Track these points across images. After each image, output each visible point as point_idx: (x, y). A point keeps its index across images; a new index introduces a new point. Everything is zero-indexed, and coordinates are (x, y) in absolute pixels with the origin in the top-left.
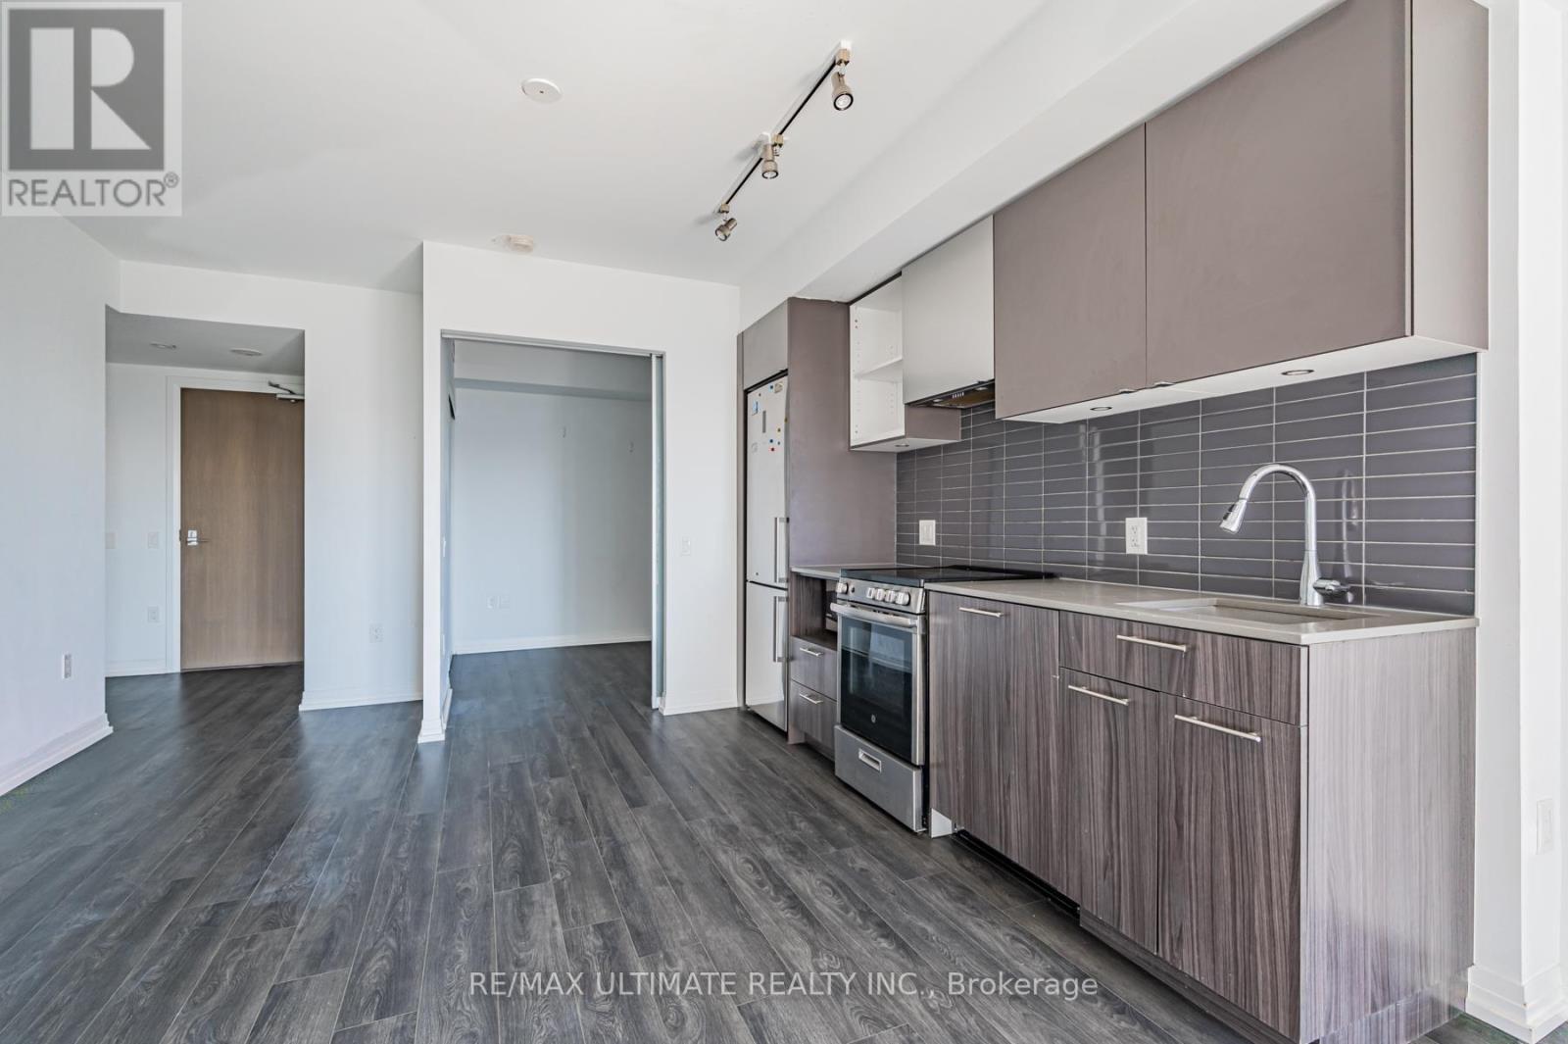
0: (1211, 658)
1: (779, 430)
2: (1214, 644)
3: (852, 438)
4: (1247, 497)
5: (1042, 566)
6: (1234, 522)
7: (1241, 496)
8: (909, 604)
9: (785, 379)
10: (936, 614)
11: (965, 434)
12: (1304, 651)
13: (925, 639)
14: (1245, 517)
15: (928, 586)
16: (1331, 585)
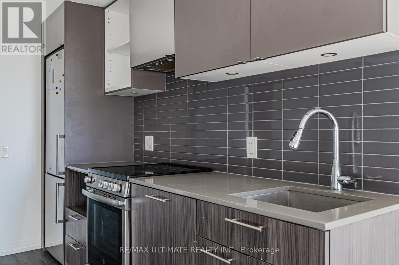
0: (276, 236)
1: (60, 82)
2: (278, 226)
3: (106, 88)
4: (303, 128)
5: (206, 164)
6: (296, 142)
7: (300, 127)
8: (120, 191)
9: (63, 51)
10: (135, 197)
11: (168, 87)
12: (327, 234)
13: (130, 213)
14: (302, 138)
15: (132, 180)
16: (347, 179)
